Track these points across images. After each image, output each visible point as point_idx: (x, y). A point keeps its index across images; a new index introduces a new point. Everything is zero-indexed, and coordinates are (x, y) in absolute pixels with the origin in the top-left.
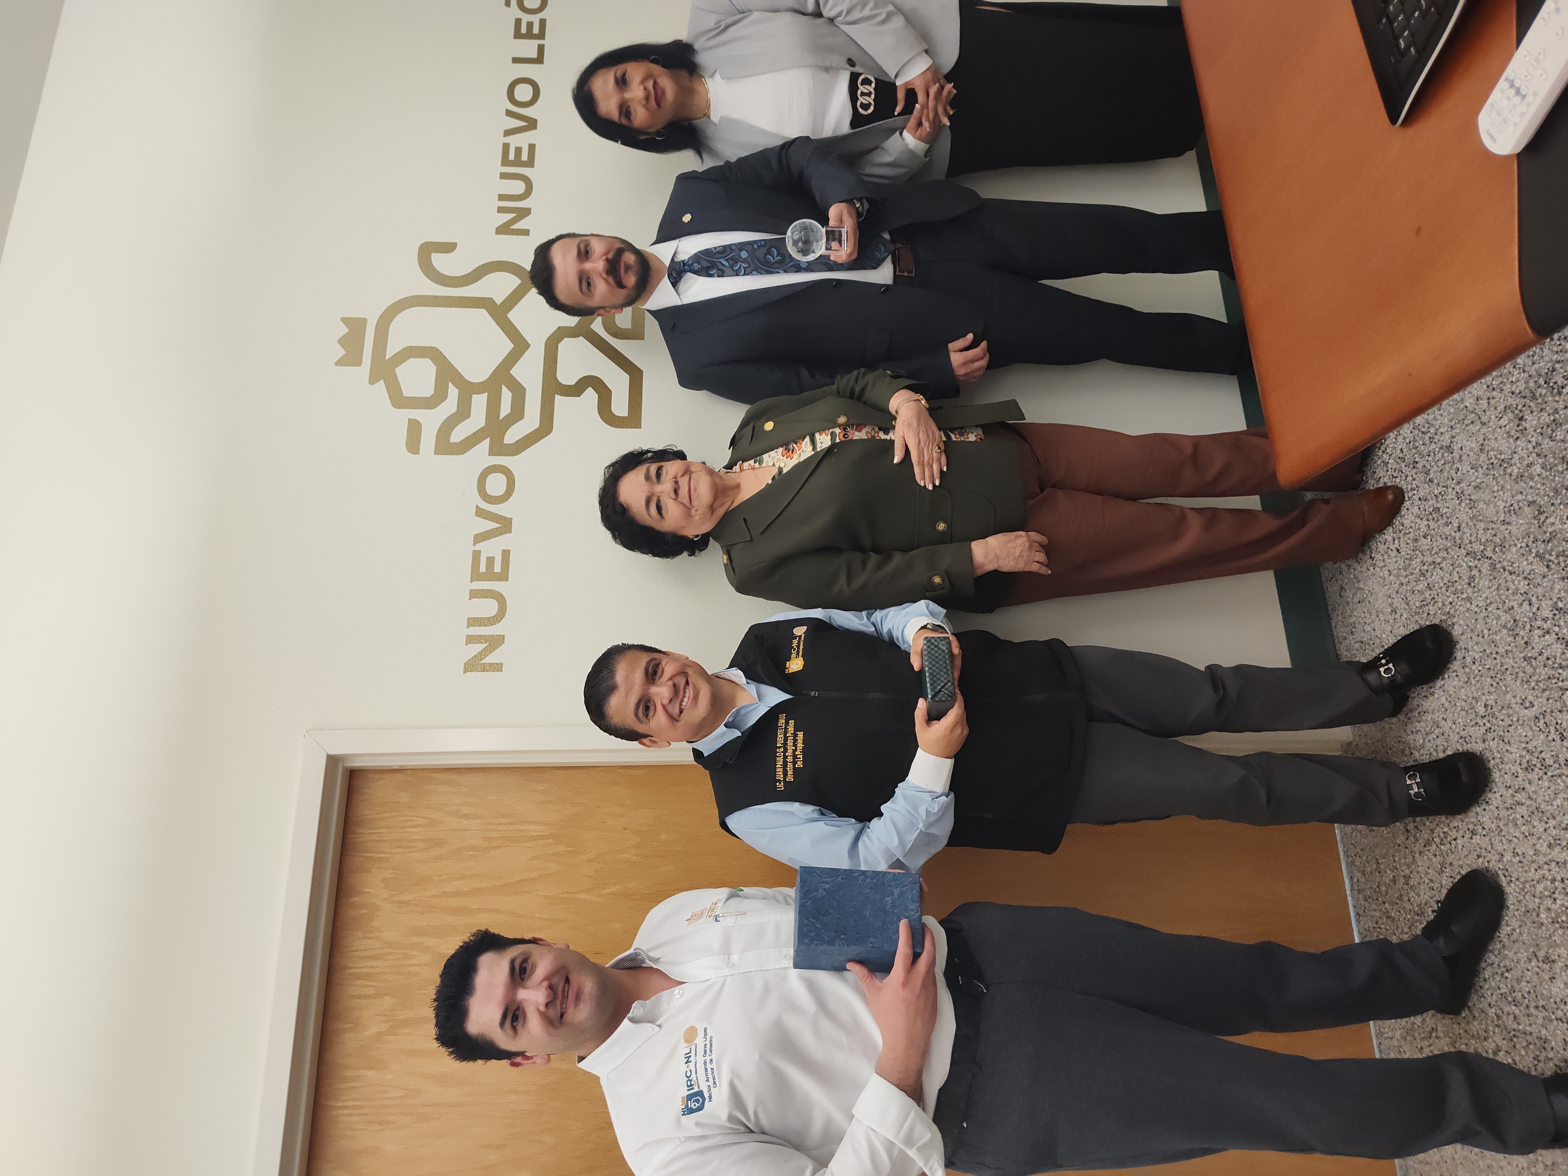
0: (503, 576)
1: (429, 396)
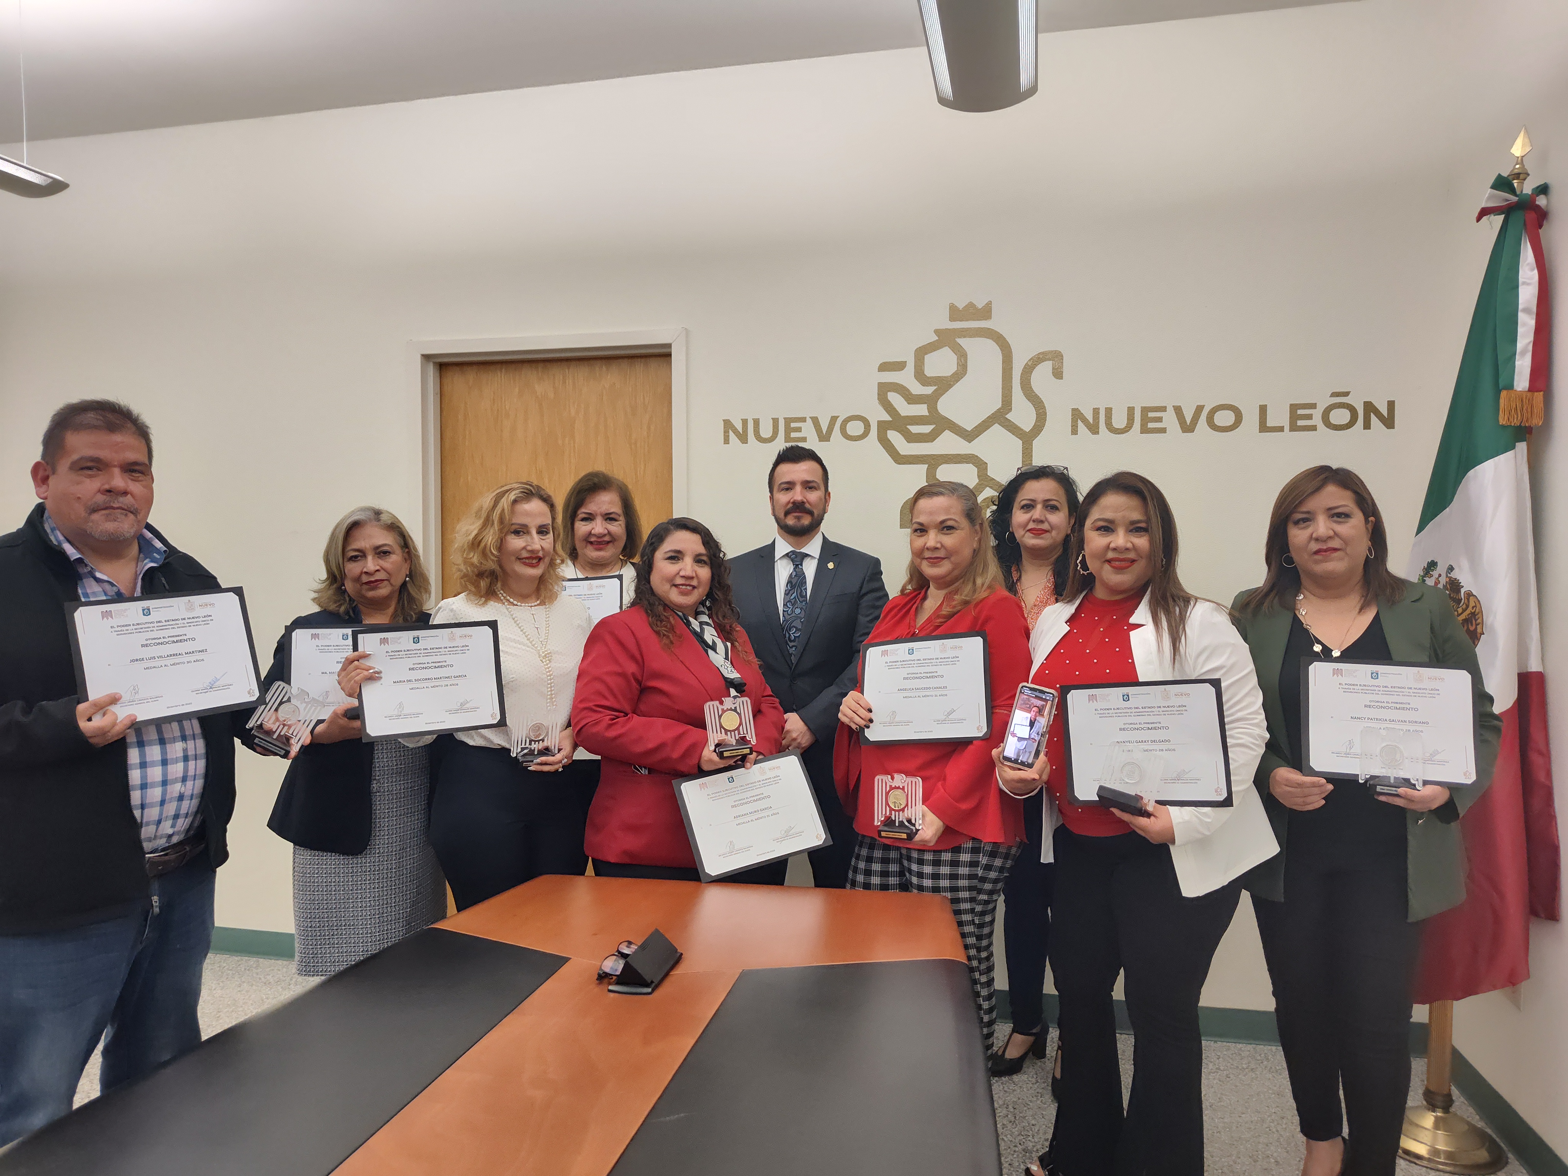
1: (926, 373)
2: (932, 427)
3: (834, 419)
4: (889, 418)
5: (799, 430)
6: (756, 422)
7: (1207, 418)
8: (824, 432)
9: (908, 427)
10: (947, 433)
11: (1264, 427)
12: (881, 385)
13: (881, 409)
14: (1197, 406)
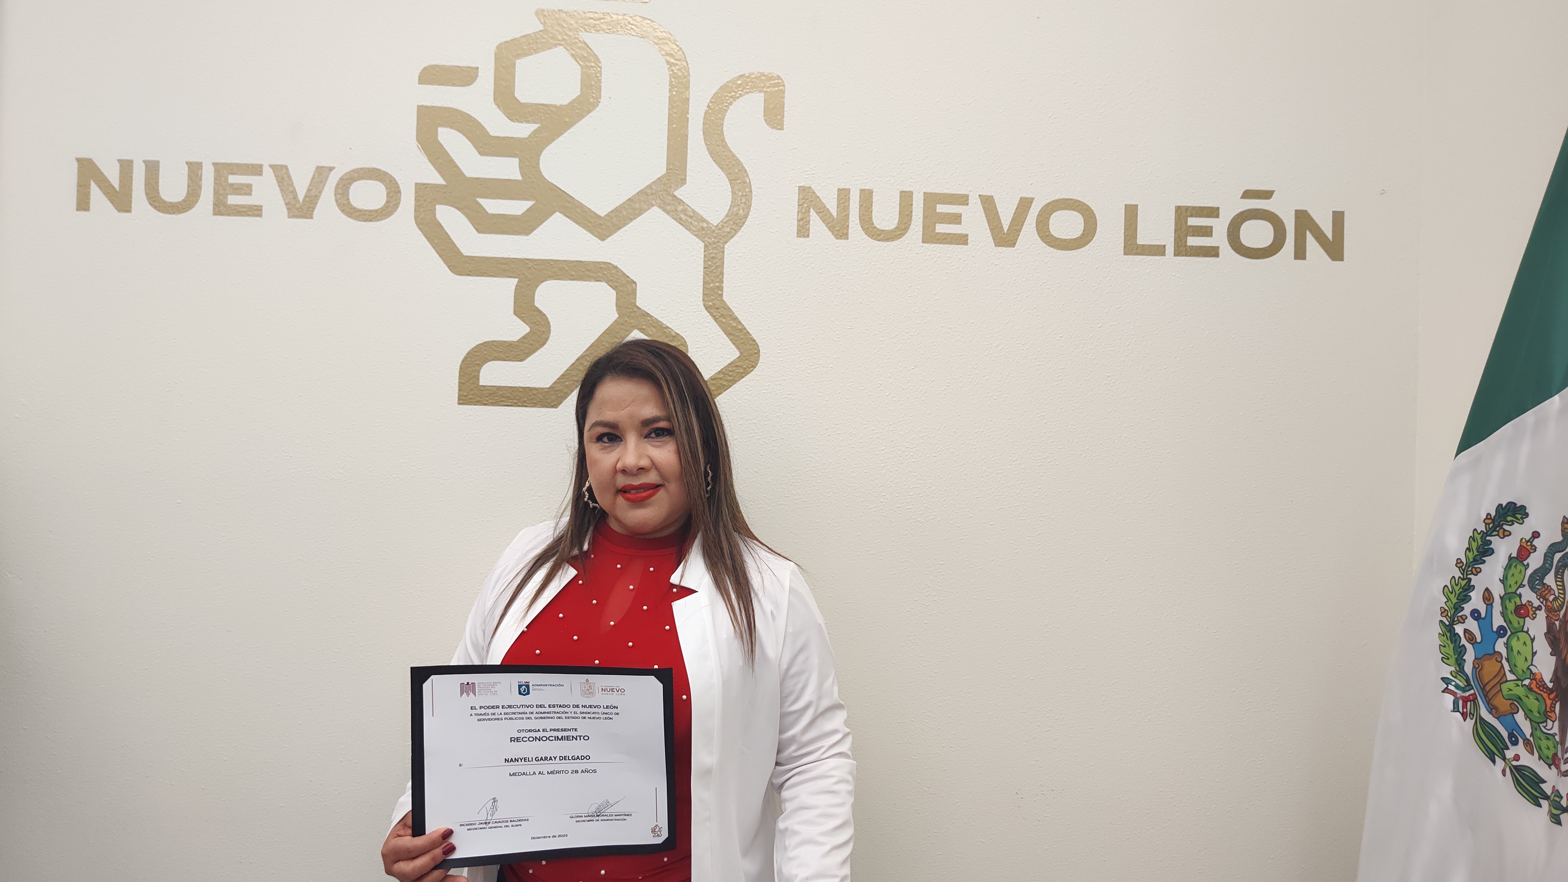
0: (221, 208)
1: (516, 95)
2: (529, 204)
3: (322, 173)
4: (439, 180)
5: (246, 189)
6: (152, 169)
7: (1037, 220)
8: (301, 197)
9: (480, 200)
10: (558, 218)
11: (1132, 247)
12: (423, 111)
13: (424, 160)
14: (1021, 198)
